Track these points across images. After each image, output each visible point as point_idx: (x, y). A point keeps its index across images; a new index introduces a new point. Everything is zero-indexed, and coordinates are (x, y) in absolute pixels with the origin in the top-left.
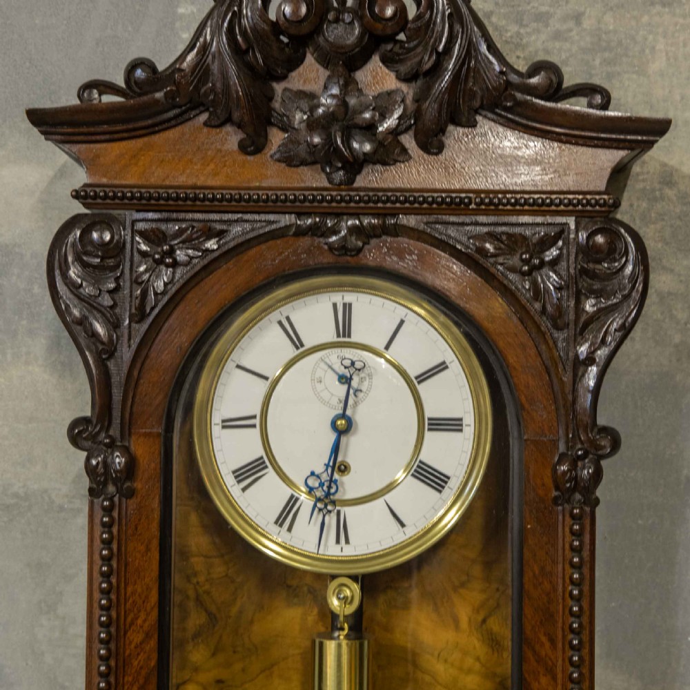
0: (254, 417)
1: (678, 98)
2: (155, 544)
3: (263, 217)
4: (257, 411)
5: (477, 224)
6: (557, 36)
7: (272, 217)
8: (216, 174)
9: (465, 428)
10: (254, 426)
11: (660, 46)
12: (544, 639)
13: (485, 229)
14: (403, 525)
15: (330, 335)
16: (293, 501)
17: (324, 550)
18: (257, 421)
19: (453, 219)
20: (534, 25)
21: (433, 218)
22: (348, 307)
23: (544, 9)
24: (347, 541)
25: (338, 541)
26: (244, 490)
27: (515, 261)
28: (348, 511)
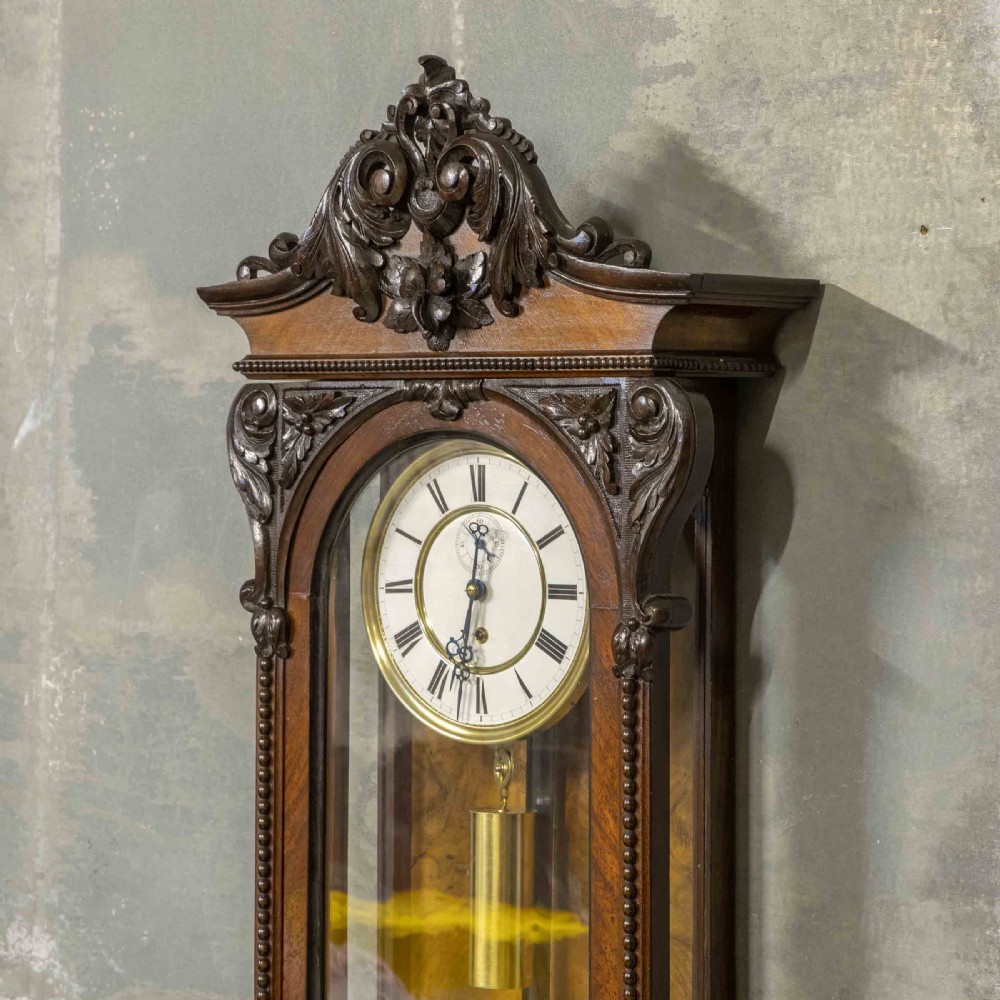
0: (410, 582)
1: (863, 219)
2: (306, 702)
3: (380, 384)
4: (411, 576)
5: (546, 386)
6: (749, 157)
7: (387, 383)
8: (344, 343)
9: (579, 595)
10: (410, 591)
11: (846, 163)
12: (609, 816)
13: (554, 392)
14: (530, 696)
15: (468, 500)
16: (441, 667)
17: (468, 719)
18: (411, 586)
19: (527, 382)
20: (727, 147)
21: (509, 382)
22: (482, 469)
23: (736, 128)
24: (486, 712)
25: (478, 711)
26: (404, 654)
27: (575, 425)
28: (486, 679)
